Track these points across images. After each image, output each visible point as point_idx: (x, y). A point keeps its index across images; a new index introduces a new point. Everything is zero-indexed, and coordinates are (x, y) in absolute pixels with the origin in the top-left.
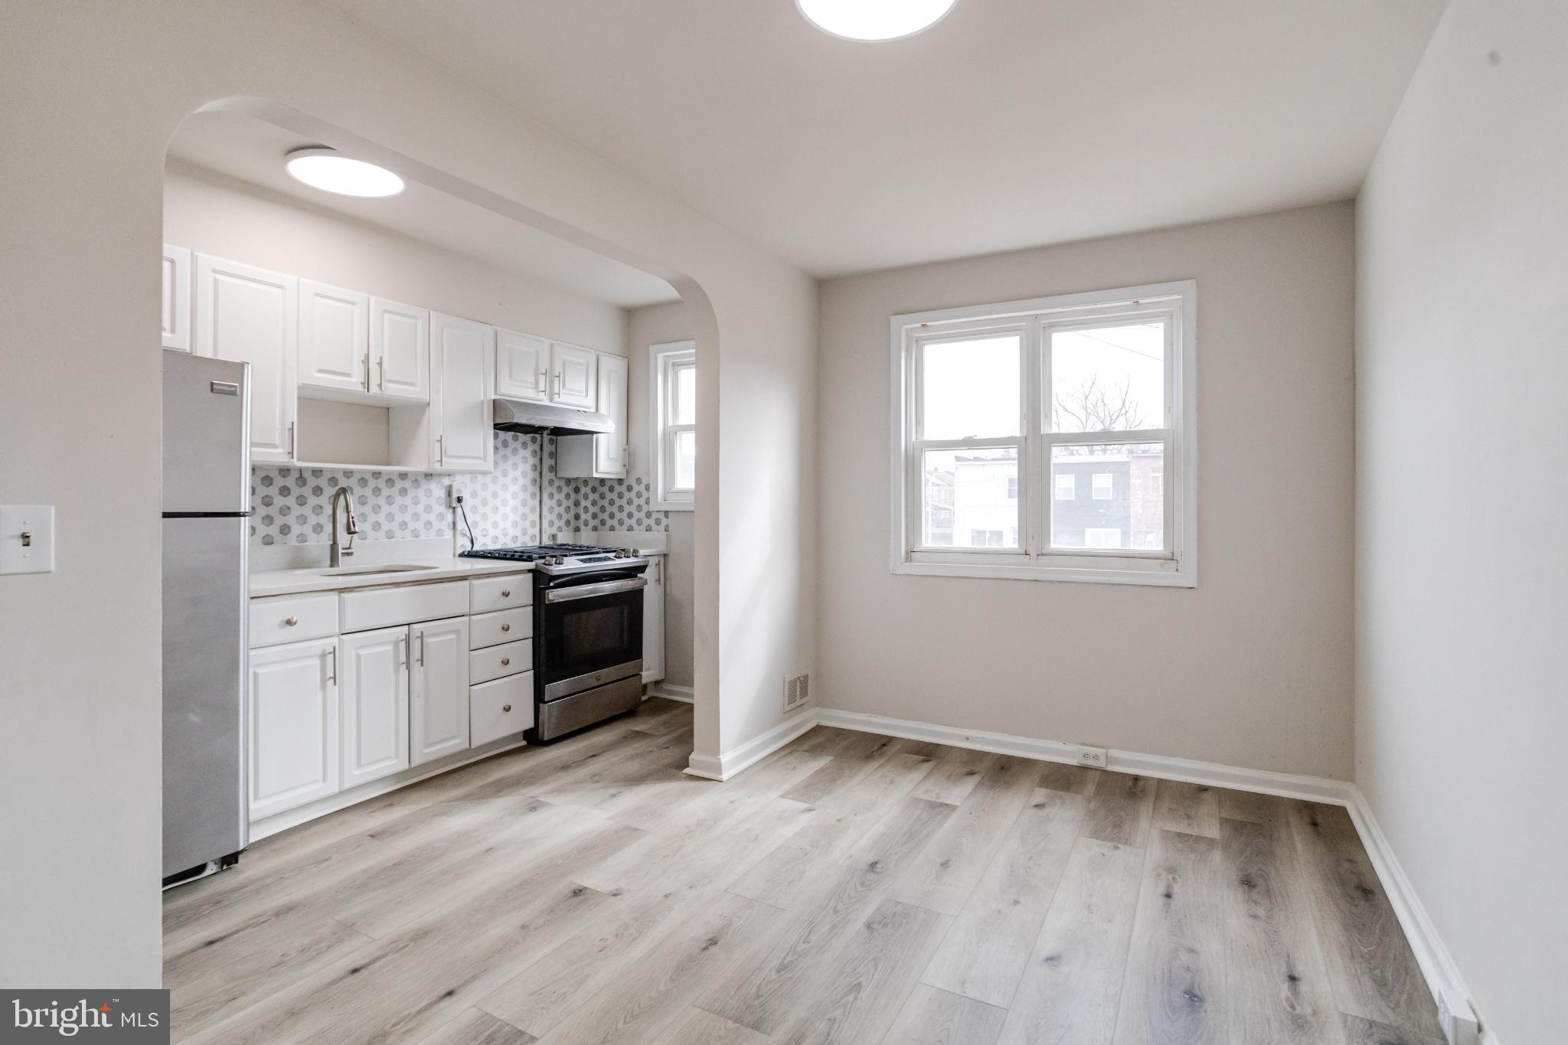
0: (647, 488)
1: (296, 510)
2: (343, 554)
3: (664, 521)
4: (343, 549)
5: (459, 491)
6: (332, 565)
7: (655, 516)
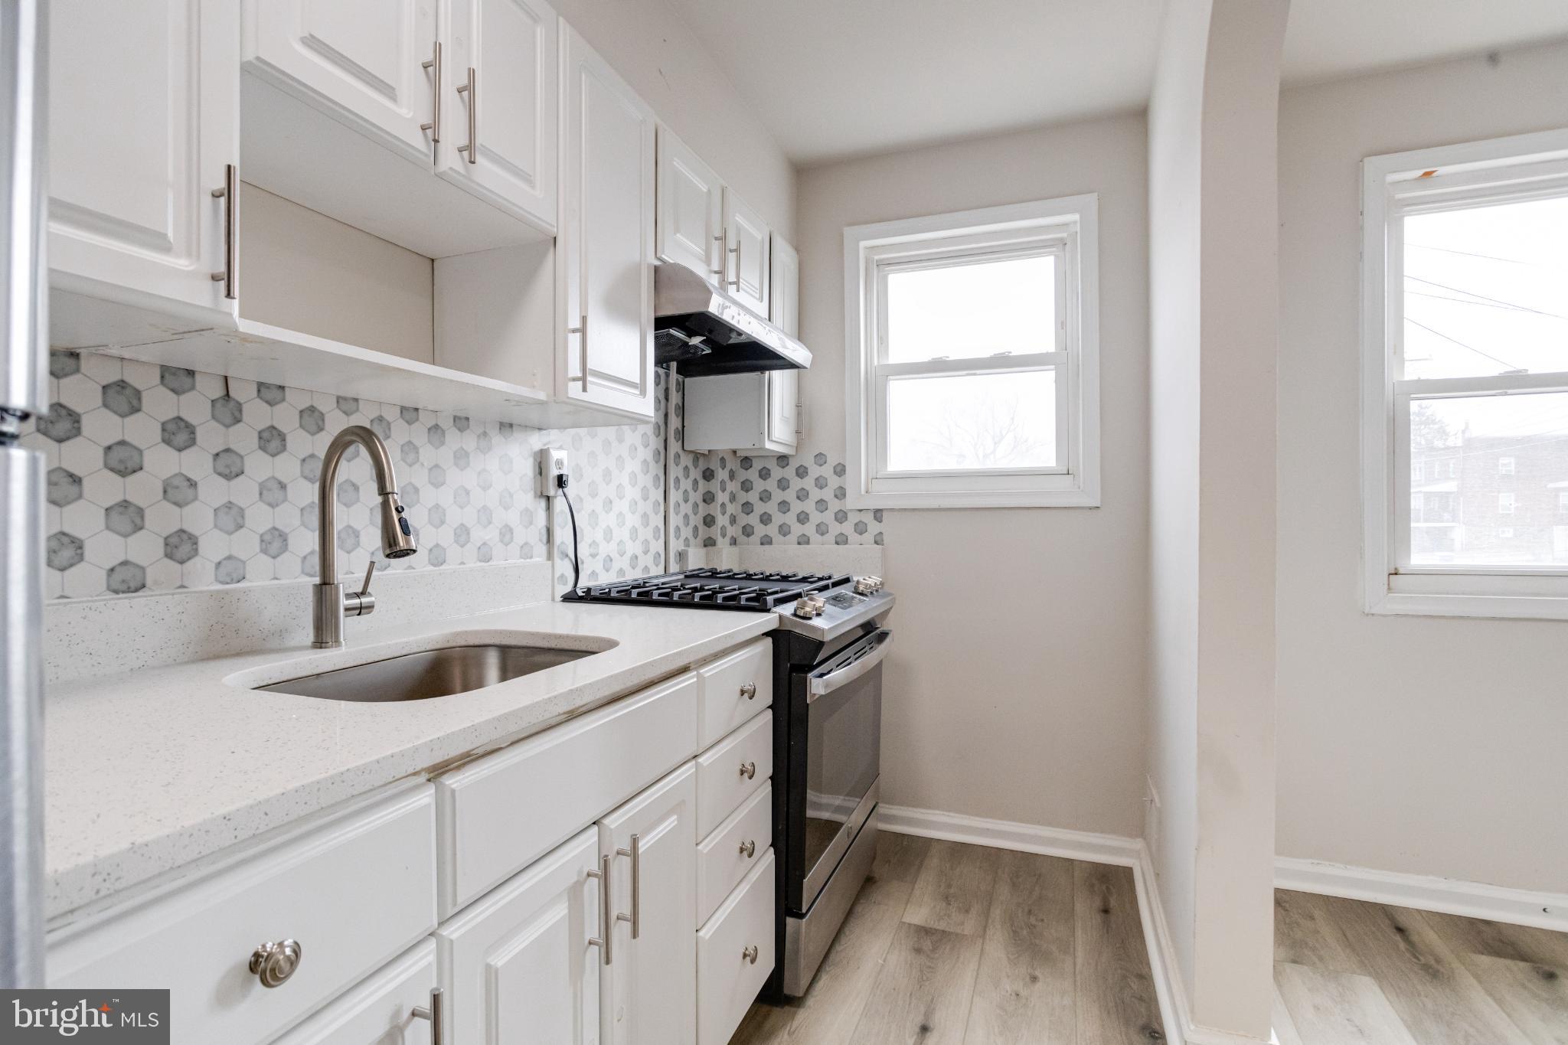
0: (840, 470)
1: (213, 491)
2: (347, 609)
3: (874, 528)
4: (348, 596)
5: (559, 463)
6: (319, 643)
7: (853, 518)
